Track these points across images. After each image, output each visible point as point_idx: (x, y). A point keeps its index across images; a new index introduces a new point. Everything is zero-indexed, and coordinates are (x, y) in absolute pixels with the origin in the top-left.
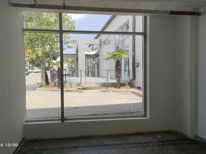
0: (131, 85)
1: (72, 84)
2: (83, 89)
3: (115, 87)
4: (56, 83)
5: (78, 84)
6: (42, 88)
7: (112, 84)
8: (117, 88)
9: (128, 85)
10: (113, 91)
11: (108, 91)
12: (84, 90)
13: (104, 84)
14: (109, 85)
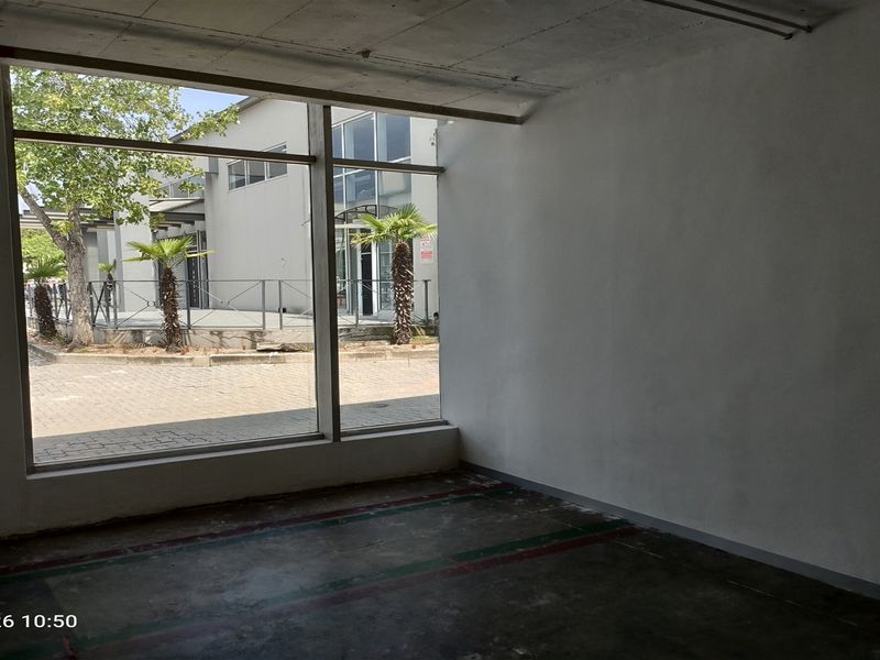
0: (432, 332)
1: (224, 334)
2: (282, 350)
3: (393, 341)
4: (140, 331)
5: (252, 333)
6: (84, 352)
7: (375, 329)
8: (399, 344)
9: (423, 332)
10: (394, 354)
11: (380, 355)
12: (286, 354)
13: (349, 330)
14: (362, 333)
